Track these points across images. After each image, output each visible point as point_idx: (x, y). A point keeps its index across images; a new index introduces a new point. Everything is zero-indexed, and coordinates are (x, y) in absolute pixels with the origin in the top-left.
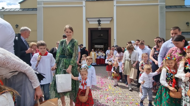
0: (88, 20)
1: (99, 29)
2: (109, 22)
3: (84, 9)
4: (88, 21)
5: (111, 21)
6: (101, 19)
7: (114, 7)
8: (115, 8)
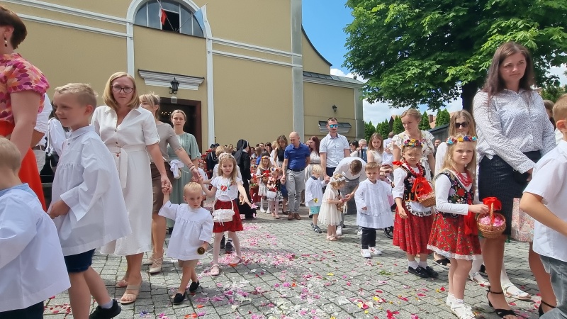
0: (143, 75)
1: (172, 102)
2: (196, 88)
3: (130, 44)
4: (143, 79)
5: (200, 85)
6: (178, 79)
7: (208, 55)
8: (210, 58)
